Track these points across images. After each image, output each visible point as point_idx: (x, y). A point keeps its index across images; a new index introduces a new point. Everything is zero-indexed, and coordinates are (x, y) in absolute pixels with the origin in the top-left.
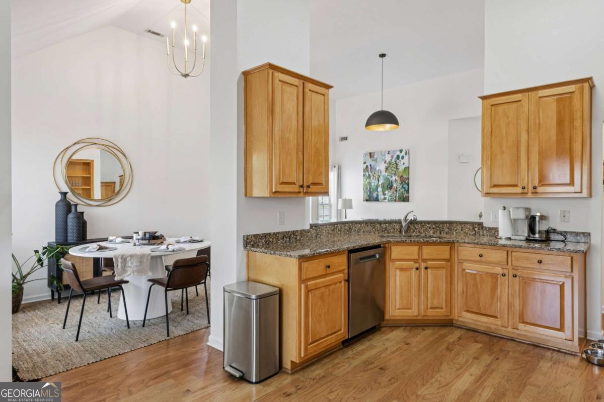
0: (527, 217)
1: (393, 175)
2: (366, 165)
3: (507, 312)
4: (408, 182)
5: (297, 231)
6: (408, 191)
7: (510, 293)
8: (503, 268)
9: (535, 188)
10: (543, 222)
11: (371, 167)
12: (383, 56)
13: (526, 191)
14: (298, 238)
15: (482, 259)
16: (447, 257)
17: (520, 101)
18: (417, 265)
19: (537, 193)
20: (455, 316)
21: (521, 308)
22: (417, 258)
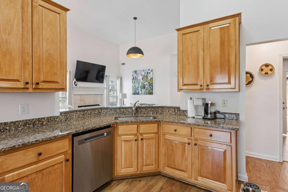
0: (203, 104)
1: (145, 82)
2: (133, 77)
3: (190, 167)
4: (152, 85)
5: (44, 118)
6: (152, 90)
7: (193, 155)
8: (189, 139)
9: (208, 86)
10: (213, 107)
11: (136, 78)
12: (135, 18)
13: (202, 88)
14: (44, 123)
15: (176, 132)
16: (156, 131)
17: (199, 31)
18: (136, 138)
19: (209, 89)
20: (161, 169)
21: (199, 166)
22: (136, 133)
